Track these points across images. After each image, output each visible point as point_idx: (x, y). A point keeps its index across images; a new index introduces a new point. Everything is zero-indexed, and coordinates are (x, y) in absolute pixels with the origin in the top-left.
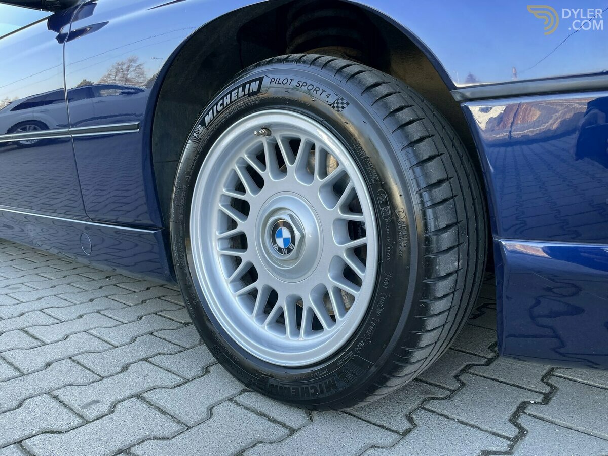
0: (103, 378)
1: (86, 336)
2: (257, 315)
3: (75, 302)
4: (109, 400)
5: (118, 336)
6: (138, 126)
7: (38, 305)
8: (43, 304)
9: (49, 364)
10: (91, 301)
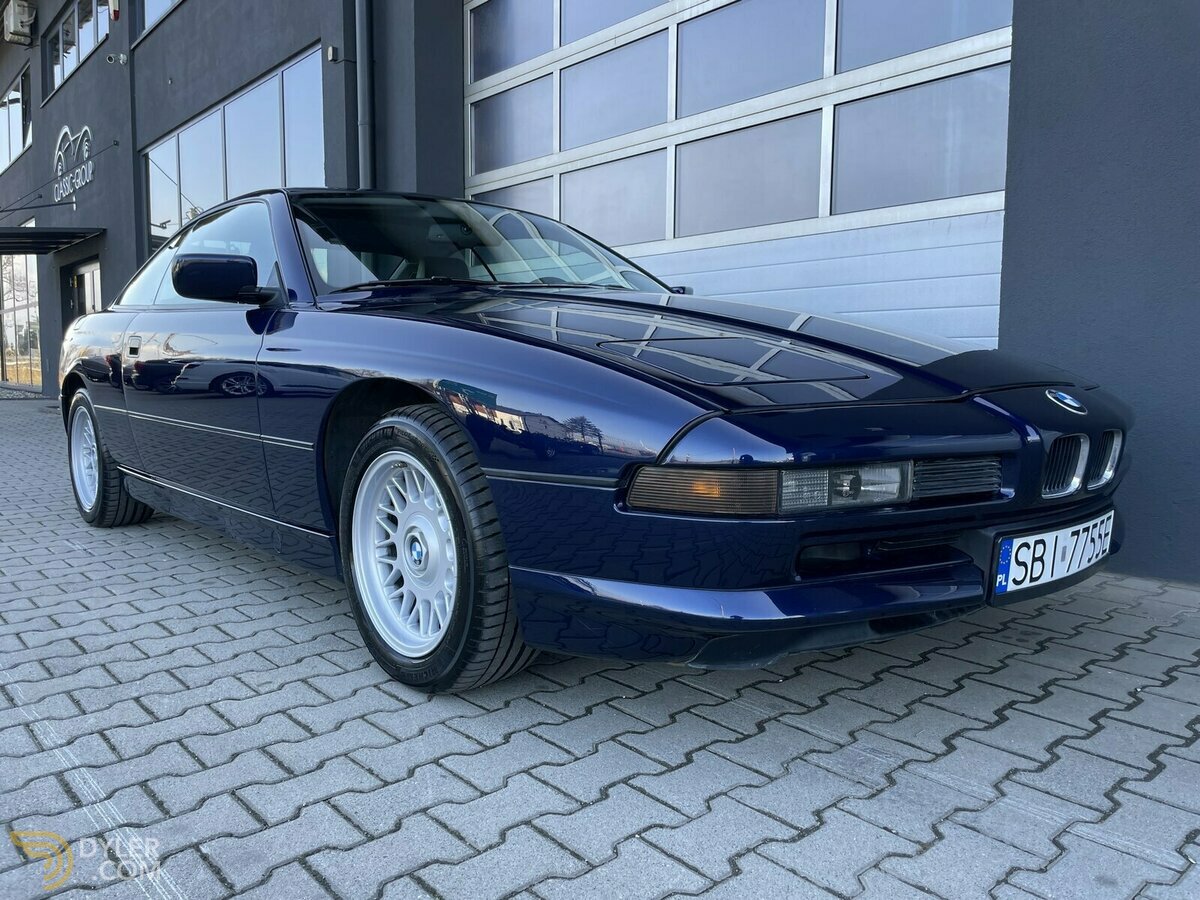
0: (279, 667)
1: (273, 633)
2: (403, 616)
3: (269, 600)
4: (280, 681)
5: (299, 635)
6: (312, 447)
7: (231, 602)
8: (237, 601)
9: (236, 656)
10: (285, 599)
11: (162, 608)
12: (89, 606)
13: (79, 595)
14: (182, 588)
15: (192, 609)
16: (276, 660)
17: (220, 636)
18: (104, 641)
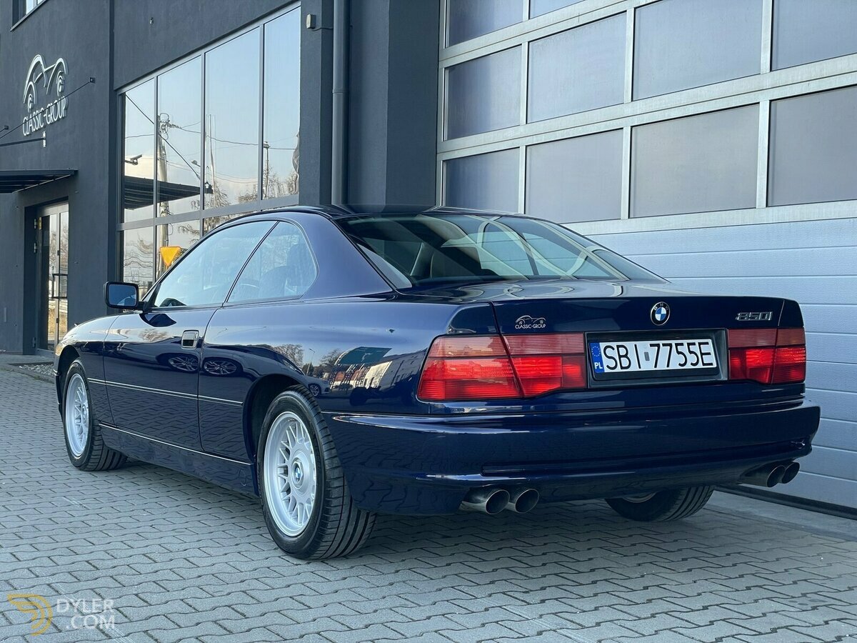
11: (147, 546)
12: (94, 543)
13: (86, 536)
14: (160, 535)
15: (168, 548)
16: (227, 580)
17: (189, 565)
18: (110, 563)
